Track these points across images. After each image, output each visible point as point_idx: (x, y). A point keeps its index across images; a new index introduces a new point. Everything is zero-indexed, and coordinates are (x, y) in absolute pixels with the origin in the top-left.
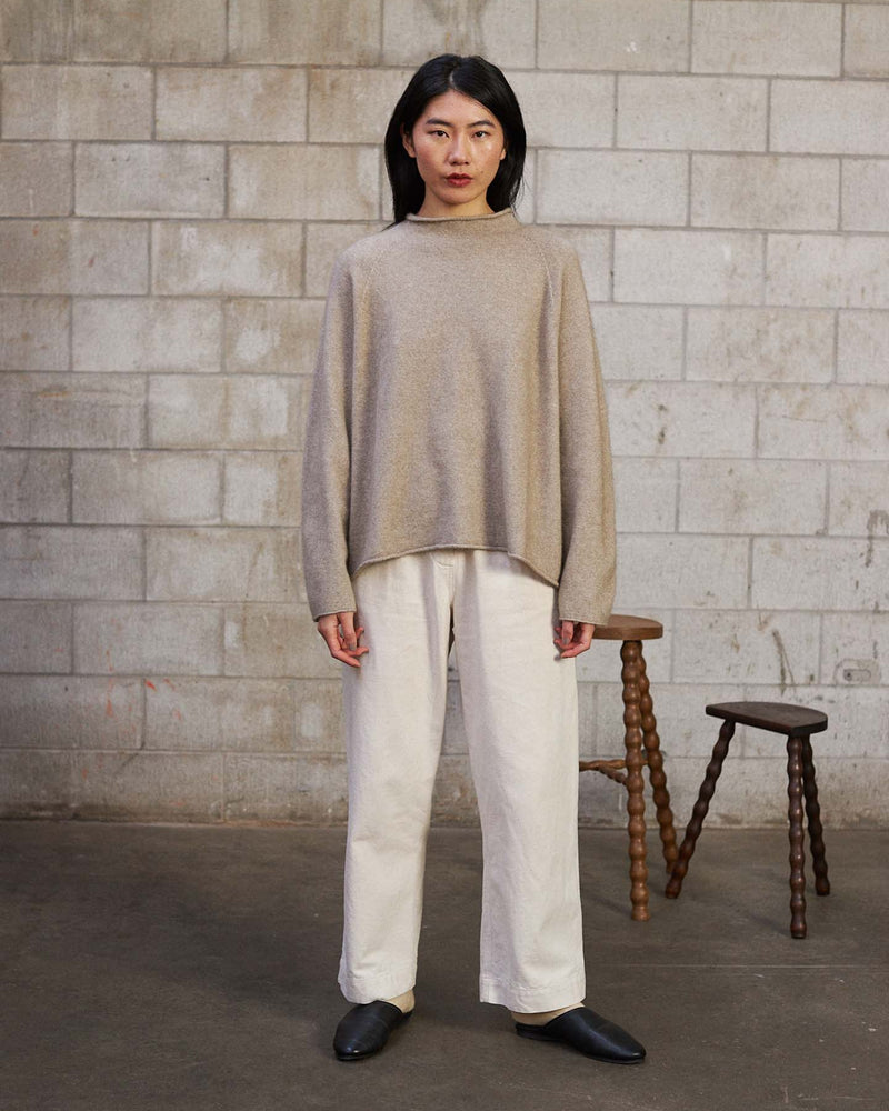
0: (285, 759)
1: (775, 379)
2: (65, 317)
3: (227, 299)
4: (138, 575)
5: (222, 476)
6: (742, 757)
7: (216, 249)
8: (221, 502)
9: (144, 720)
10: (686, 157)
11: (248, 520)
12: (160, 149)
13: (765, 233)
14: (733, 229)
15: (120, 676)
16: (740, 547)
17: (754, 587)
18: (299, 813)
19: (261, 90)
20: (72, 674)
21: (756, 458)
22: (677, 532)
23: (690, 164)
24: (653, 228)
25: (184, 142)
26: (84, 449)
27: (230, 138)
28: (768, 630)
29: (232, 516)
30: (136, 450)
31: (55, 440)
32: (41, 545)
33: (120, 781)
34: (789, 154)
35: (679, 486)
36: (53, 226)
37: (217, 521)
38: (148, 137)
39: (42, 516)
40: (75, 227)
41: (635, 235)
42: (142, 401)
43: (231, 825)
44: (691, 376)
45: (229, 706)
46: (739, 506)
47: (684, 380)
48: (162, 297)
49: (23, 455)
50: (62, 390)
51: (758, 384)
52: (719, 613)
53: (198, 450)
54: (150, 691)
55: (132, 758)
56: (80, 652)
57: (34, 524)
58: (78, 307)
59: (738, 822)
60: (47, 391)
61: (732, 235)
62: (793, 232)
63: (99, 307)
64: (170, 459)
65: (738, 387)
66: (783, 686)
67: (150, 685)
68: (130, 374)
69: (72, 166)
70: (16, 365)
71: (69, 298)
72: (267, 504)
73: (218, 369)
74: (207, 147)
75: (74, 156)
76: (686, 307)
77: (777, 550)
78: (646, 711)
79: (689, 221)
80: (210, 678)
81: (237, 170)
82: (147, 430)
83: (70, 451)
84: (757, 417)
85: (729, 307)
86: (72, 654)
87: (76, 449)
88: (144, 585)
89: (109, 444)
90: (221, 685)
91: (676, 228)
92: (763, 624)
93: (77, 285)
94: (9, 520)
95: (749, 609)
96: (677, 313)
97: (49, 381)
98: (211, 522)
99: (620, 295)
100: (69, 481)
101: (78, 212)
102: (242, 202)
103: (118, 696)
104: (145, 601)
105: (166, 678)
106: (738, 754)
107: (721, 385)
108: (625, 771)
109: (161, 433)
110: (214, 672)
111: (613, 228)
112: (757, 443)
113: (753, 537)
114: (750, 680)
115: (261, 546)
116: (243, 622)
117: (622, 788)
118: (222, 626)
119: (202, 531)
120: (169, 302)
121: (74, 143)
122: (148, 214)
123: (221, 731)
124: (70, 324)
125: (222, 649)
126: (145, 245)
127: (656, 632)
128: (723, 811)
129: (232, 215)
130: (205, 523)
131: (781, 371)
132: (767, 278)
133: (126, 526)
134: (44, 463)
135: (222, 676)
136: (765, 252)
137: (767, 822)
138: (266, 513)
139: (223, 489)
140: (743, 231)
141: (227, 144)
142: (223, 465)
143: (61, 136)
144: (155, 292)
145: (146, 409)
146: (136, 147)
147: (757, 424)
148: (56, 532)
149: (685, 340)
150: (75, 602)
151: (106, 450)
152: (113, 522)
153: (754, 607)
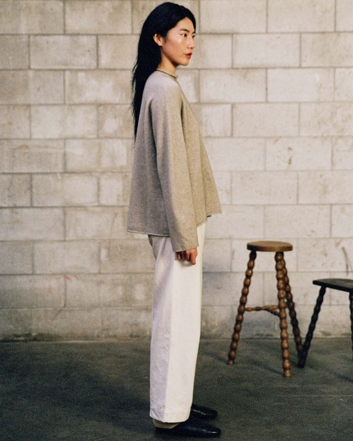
0: (127, 310)
1: (340, 134)
2: (27, 114)
3: (99, 105)
4: (62, 229)
5: (98, 184)
6: (330, 305)
7: (94, 82)
8: (98, 195)
9: (65, 294)
10: (298, 35)
11: (110, 203)
12: (68, 38)
13: (335, 68)
14: (320, 67)
15: (54, 274)
16: (326, 209)
17: (333, 228)
18: (134, 334)
19: (111, 11)
20: (33, 274)
21: (332, 170)
22: (298, 204)
23: (300, 38)
24: (285, 68)
25: (78, 35)
26: (37, 173)
27: (98, 33)
28: (340, 247)
29: (103, 202)
30: (60, 173)
31: (24, 170)
32: (19, 216)
33: (54, 322)
34: (345, 32)
35: (298, 183)
36: (21, 73)
37: (97, 204)
38: (62, 32)
39: (19, 203)
40: (31, 73)
41: (277, 71)
42: (62, 151)
43: (104, 341)
44: (302, 134)
45: (103, 287)
46: (325, 191)
47: (299, 136)
48: (70, 105)
49: (10, 176)
50: (27, 147)
51: (332, 137)
52: (317, 239)
53: (88, 173)
54: (68, 281)
55: (60, 311)
56: (37, 264)
57: (16, 207)
58: (33, 109)
59: (329, 335)
60: (21, 147)
61: (320, 70)
62: (347, 67)
63: (42, 109)
64: (75, 177)
65: (324, 138)
66: (347, 272)
67: (68, 278)
68: (57, 139)
69: (29, 46)
70: (6, 136)
71: (29, 106)
72: (119, 196)
73: (95, 136)
74: (89, 37)
75: (29, 42)
76: (300, 103)
77: (343, 211)
78: (286, 283)
79: (300, 65)
80: (95, 274)
81: (102, 46)
82: (65, 164)
83: (31, 174)
84: (332, 151)
85: (319, 102)
86: (33, 265)
87: (34, 174)
88: (65, 233)
89: (48, 170)
90: (100, 277)
91: (295, 68)
92: (337, 244)
93: (32, 100)
94: (4, 205)
95: (331, 237)
96: (296, 106)
97: (21, 143)
98: (94, 204)
99: (270, 99)
100: (31, 188)
101: (32, 67)
102: (105, 61)
103: (54, 283)
104: (65, 241)
105: (76, 275)
106: (328, 303)
107: (316, 137)
108: (278, 311)
109: (71, 166)
110: (96, 271)
111: (266, 69)
112: (333, 163)
113: (331, 205)
114: (332, 270)
115: (116, 215)
116: (109, 249)
117: (277, 318)
118: (99, 250)
119: (90, 208)
120: (73, 107)
121: (29, 36)
122: (63, 67)
123: (99, 298)
124: (30, 117)
125: (99, 261)
126: (62, 81)
127: (289, 248)
128: (322, 330)
129: (100, 67)
130: (91, 205)
131: (342, 130)
132: (335, 89)
133: (56, 207)
134: (19, 179)
135: (100, 273)
136: (334, 76)
137: (343, 334)
138: (118, 200)
139: (99, 189)
140: (325, 68)
141: (97, 35)
142: (99, 179)
143: (23, 32)
144: (67, 102)
145: (65, 155)
146: (56, 37)
147: (332, 155)
148: (25, 210)
149: (299, 118)
150: (34, 242)
151: (47, 174)
152: (51, 205)
153: (333, 236)
